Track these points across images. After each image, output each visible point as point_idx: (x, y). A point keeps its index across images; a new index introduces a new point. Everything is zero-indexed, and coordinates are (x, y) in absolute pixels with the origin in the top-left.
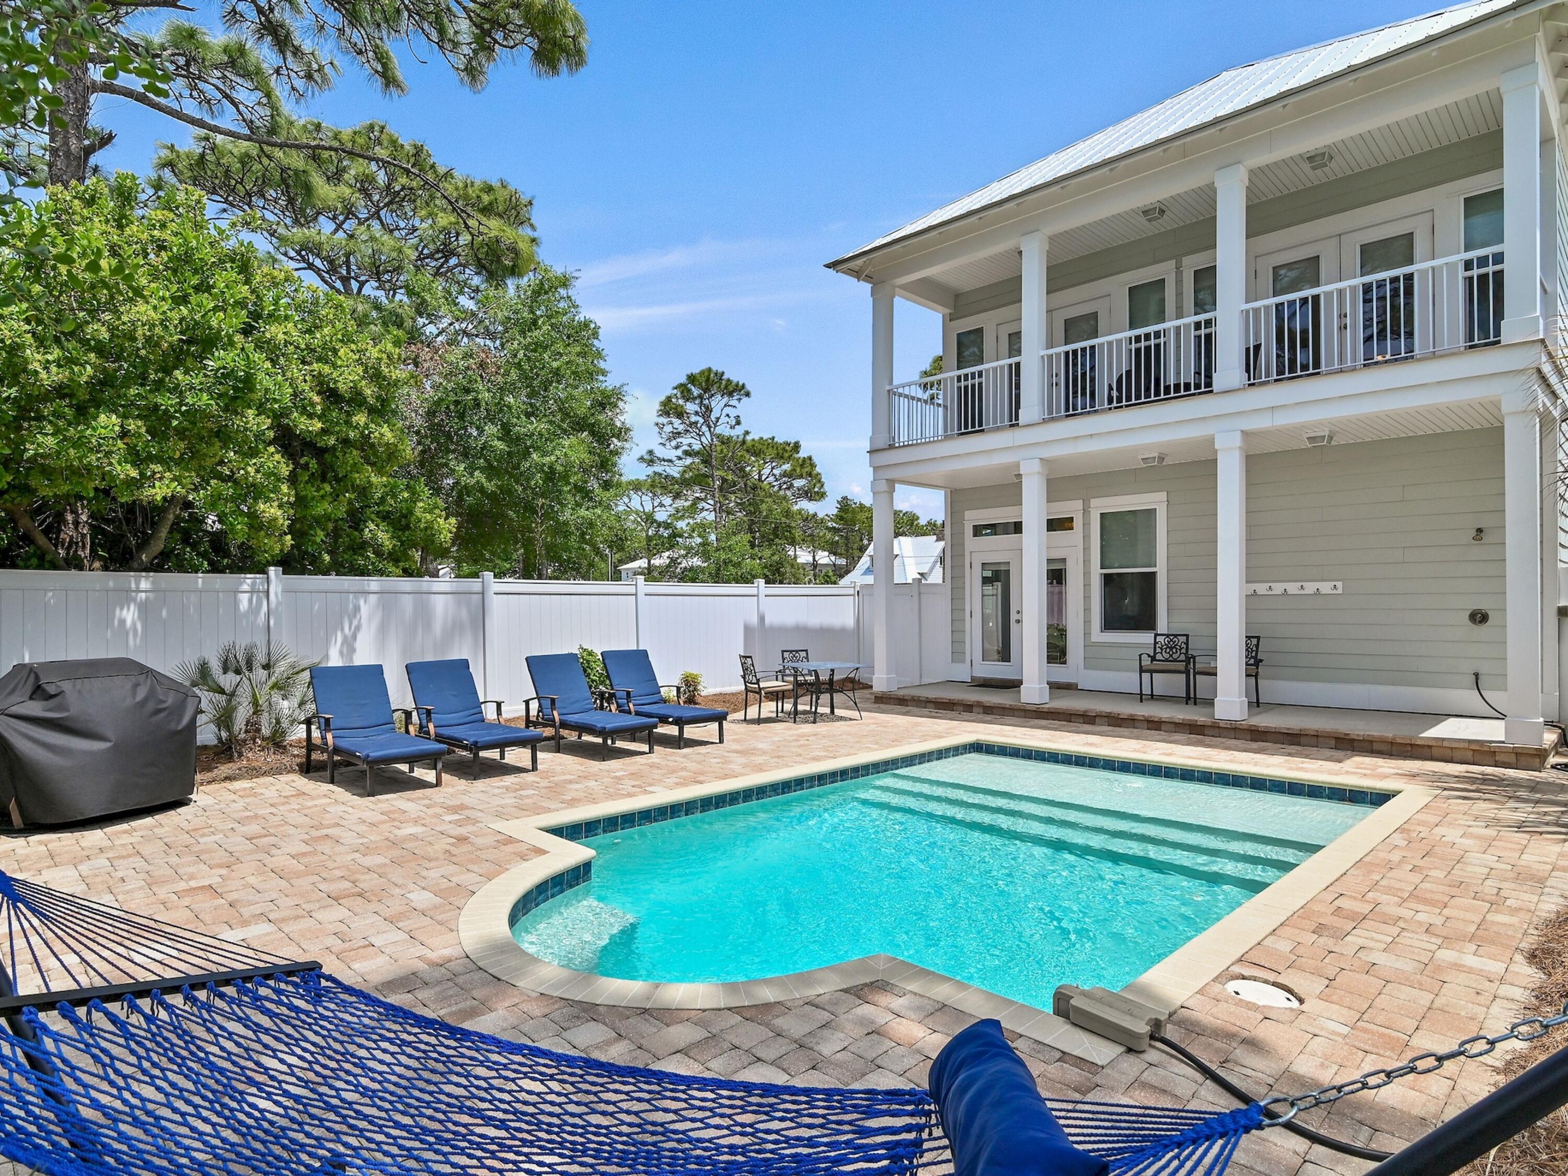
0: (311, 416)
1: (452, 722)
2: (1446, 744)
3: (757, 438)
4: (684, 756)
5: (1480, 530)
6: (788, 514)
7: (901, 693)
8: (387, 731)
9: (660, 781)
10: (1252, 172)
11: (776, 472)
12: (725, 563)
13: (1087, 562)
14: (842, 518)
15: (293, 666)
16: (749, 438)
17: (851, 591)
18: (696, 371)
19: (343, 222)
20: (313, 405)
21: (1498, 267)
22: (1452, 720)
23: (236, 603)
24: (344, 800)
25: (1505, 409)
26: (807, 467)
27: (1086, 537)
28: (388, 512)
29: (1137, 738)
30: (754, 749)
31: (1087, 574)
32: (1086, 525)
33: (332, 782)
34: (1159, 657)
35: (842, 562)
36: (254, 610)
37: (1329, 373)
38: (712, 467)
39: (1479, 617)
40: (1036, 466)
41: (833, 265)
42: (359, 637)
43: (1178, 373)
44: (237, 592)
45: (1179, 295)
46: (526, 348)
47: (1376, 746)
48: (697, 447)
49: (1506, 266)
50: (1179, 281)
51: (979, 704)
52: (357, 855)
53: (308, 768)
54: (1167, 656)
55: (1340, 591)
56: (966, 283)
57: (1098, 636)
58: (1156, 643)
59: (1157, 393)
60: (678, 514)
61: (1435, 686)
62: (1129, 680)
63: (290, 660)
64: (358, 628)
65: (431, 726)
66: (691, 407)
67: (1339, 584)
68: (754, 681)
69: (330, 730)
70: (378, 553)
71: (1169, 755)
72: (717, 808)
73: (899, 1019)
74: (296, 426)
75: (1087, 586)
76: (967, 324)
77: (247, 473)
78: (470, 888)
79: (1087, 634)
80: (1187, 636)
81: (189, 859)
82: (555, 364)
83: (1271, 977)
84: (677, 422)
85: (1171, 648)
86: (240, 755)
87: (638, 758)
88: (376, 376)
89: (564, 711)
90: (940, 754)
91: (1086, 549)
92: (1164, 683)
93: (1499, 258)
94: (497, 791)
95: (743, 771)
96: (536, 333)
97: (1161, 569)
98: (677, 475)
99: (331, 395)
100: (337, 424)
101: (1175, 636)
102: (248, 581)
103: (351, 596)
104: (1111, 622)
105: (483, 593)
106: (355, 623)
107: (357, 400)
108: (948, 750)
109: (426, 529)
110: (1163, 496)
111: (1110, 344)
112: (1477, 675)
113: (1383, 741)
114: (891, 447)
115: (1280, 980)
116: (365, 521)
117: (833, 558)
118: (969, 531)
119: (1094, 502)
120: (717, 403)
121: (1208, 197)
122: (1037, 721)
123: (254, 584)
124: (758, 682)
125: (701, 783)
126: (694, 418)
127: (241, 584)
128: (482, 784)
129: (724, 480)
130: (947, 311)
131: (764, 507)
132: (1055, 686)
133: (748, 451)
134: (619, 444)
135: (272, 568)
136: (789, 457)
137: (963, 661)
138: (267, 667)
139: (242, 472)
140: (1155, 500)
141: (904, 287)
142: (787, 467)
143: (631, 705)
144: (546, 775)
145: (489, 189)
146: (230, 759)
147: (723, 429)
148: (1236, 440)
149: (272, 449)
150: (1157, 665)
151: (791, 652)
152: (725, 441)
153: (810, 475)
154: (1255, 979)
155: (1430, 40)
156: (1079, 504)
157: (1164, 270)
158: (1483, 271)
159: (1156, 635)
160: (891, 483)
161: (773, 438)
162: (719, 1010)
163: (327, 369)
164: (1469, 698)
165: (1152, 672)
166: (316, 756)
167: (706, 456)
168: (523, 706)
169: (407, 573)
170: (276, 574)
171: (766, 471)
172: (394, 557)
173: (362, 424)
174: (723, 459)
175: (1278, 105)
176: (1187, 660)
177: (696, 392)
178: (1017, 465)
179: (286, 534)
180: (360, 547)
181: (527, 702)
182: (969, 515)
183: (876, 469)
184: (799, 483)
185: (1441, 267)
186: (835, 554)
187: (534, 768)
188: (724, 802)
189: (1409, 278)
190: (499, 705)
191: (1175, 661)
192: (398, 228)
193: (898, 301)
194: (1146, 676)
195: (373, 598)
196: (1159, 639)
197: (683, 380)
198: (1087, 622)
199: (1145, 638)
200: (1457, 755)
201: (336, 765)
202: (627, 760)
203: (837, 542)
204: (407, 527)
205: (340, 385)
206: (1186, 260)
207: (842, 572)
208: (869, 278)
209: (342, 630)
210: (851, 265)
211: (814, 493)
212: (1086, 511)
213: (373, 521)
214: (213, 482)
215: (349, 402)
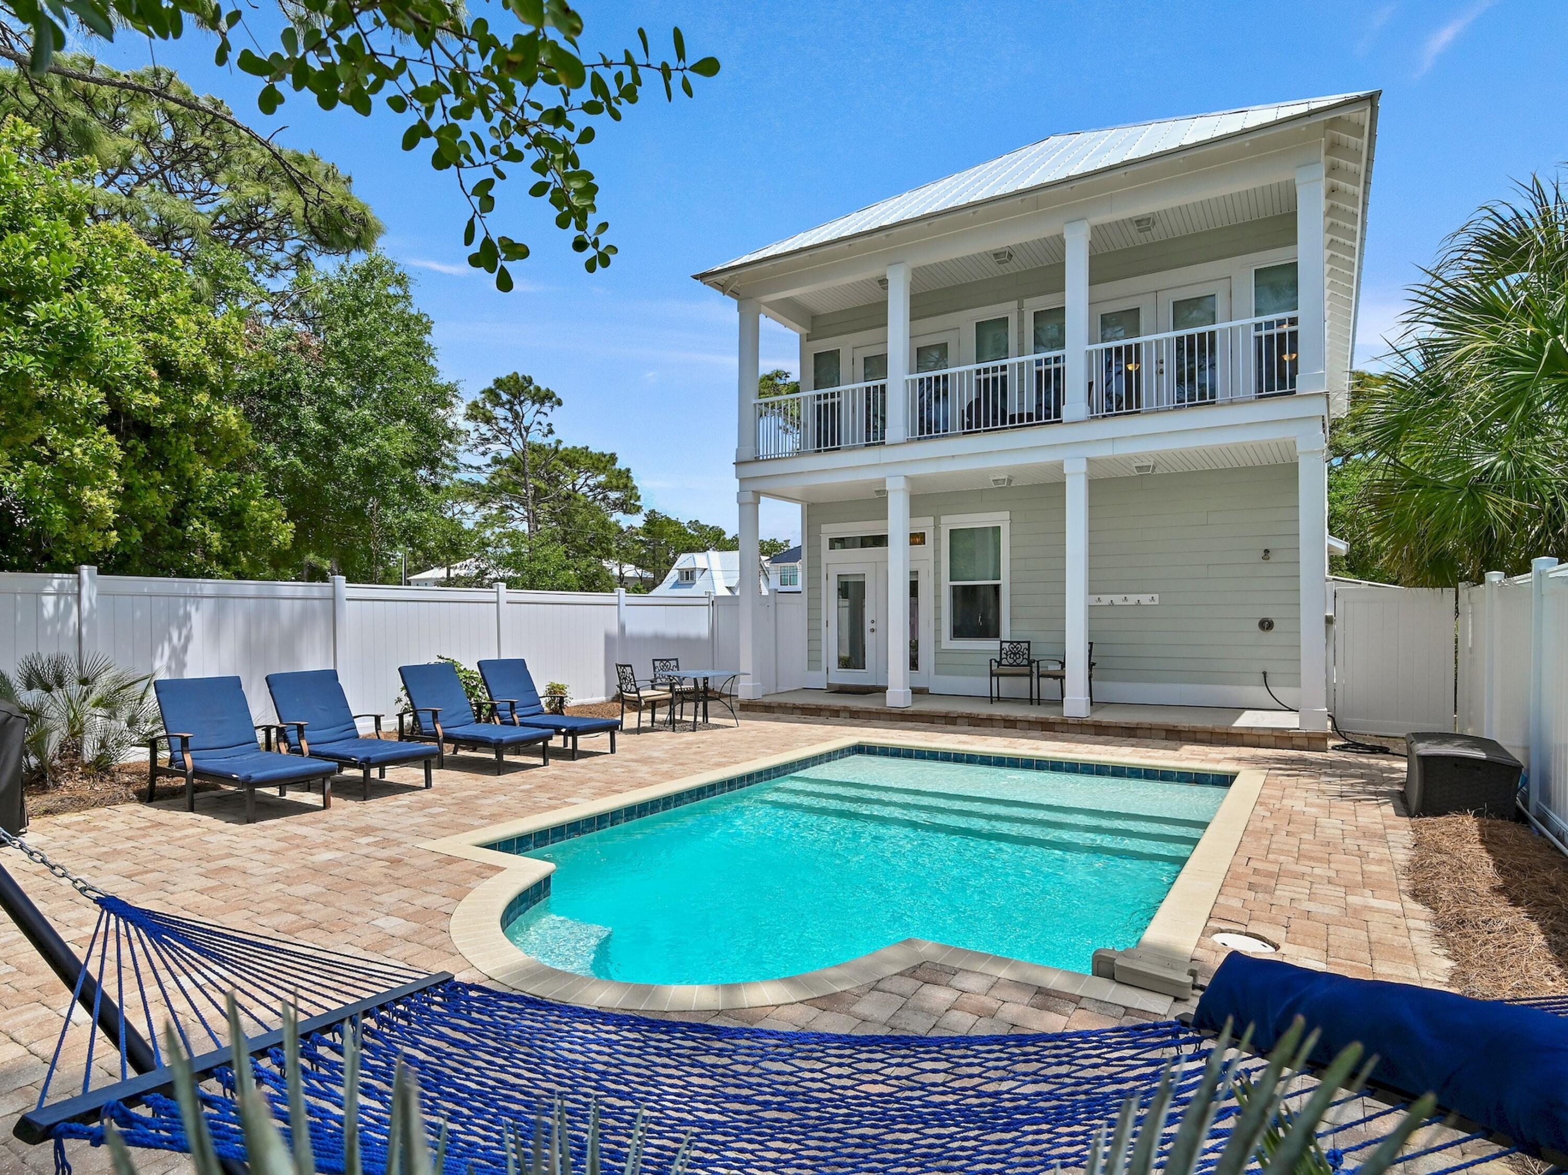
0: (146, 391)
1: (328, 739)
2: (1254, 732)
3: (570, 447)
4: (583, 767)
5: (1267, 551)
6: (604, 525)
7: (767, 700)
8: (250, 751)
9: (575, 792)
10: (1095, 229)
11: (589, 482)
12: (539, 573)
13: (937, 574)
14: (649, 531)
15: (116, 680)
16: (561, 448)
17: (706, 601)
18: (503, 375)
19: (116, 176)
20: (149, 378)
21: (1293, 328)
22: (1247, 712)
23: (39, 606)
24: (220, 828)
25: (1299, 449)
26: (623, 480)
27: (937, 551)
28: (216, 509)
29: (1001, 736)
30: (650, 757)
31: (937, 586)
32: (937, 540)
33: (192, 810)
34: (1004, 662)
35: (649, 575)
36: (61, 616)
37: (1148, 413)
38: (524, 475)
39: (1266, 625)
40: (901, 483)
41: (701, 277)
42: (191, 647)
43: (1021, 404)
44: (39, 594)
45: (1021, 333)
46: (349, 335)
47: (1199, 736)
48: (506, 453)
49: (1299, 328)
50: (1021, 321)
51: (846, 709)
52: (280, 886)
53: (150, 796)
54: (1011, 661)
55: (1157, 602)
56: (824, 307)
57: (948, 643)
58: (1001, 649)
59: (1004, 422)
60: (486, 522)
61: (1232, 684)
62: (981, 684)
63: (112, 673)
64: (188, 639)
65: (304, 743)
66: (500, 412)
67: (1156, 596)
68: (634, 689)
69: (188, 751)
70: (207, 555)
71: (1037, 749)
72: (640, 816)
73: (965, 995)
74: (130, 401)
75: (937, 597)
76: (824, 345)
77: (72, 454)
78: (443, 909)
79: (938, 642)
80: (1029, 642)
81: (61, 903)
82: (379, 354)
83: (1242, 929)
84: (484, 428)
85: (1015, 654)
86: (56, 784)
87: (534, 771)
88: (218, 351)
89: (445, 725)
90: (829, 757)
91: (937, 563)
92: (1007, 686)
93: (1293, 321)
94: (399, 810)
95: (653, 779)
96: (361, 320)
97: (1004, 582)
98: (484, 482)
99: (167, 370)
100: (176, 401)
101: (1018, 643)
102: (57, 580)
103: (182, 600)
104: (958, 632)
105: (334, 599)
106: (184, 632)
107: (197, 379)
108: (835, 752)
109: (263, 529)
110: (1006, 515)
111: (961, 374)
112: (1265, 674)
113: (1204, 731)
114: (757, 460)
115: (1251, 930)
116: (188, 518)
117: (639, 571)
118: (825, 543)
119: (944, 519)
120: (529, 410)
121: (1057, 247)
122: (903, 724)
123: (61, 585)
124: (637, 691)
125: (620, 792)
126: (503, 424)
127: (45, 585)
128: (375, 805)
129: (537, 489)
130: (805, 331)
131: (578, 519)
132: (917, 692)
133: (562, 460)
134: (451, 446)
135: (85, 567)
136: (605, 468)
137: (820, 669)
138: (84, 682)
139: (67, 453)
140: (999, 518)
141: (770, 305)
142: (602, 478)
143: (515, 716)
144: (443, 791)
145: (300, 160)
146: (44, 789)
147: (536, 437)
148: (1083, 467)
149: (103, 429)
150: (1003, 670)
151: (661, 660)
152: (537, 449)
153: (626, 486)
154: (1230, 931)
155: (1245, 132)
156: (930, 521)
157: (1007, 309)
158: (1269, 332)
159: (1002, 642)
160: (757, 494)
161: (587, 448)
162: (792, 1004)
163: (165, 340)
164: (1258, 693)
165: (999, 675)
166: (163, 782)
167: (516, 466)
168: (397, 720)
169: (239, 576)
170: (90, 574)
171: (580, 481)
172: (225, 561)
173: (204, 403)
174: (535, 467)
175: (1121, 172)
176: (1030, 663)
177: (505, 397)
178: (883, 481)
179: (111, 529)
180: (185, 545)
181: (401, 716)
182: (824, 528)
183: (742, 480)
184: (613, 495)
185: (1237, 328)
186: (642, 567)
187: (428, 785)
188: (646, 810)
189: (1212, 334)
190: (378, 719)
191: (1018, 665)
192: (182, 190)
193: (762, 317)
194: (995, 679)
195: (208, 604)
196: (1005, 645)
197: (490, 384)
198: (938, 631)
199: (991, 645)
200: (1263, 741)
201: (197, 789)
202: (524, 773)
203: (645, 555)
204: (240, 526)
205: (181, 358)
206: (1027, 302)
207: (649, 586)
208: (734, 294)
209: (170, 640)
210: (719, 278)
211: (628, 506)
212: (937, 527)
213: (197, 518)
214: (27, 464)
215: (185, 380)
